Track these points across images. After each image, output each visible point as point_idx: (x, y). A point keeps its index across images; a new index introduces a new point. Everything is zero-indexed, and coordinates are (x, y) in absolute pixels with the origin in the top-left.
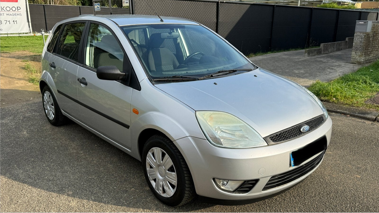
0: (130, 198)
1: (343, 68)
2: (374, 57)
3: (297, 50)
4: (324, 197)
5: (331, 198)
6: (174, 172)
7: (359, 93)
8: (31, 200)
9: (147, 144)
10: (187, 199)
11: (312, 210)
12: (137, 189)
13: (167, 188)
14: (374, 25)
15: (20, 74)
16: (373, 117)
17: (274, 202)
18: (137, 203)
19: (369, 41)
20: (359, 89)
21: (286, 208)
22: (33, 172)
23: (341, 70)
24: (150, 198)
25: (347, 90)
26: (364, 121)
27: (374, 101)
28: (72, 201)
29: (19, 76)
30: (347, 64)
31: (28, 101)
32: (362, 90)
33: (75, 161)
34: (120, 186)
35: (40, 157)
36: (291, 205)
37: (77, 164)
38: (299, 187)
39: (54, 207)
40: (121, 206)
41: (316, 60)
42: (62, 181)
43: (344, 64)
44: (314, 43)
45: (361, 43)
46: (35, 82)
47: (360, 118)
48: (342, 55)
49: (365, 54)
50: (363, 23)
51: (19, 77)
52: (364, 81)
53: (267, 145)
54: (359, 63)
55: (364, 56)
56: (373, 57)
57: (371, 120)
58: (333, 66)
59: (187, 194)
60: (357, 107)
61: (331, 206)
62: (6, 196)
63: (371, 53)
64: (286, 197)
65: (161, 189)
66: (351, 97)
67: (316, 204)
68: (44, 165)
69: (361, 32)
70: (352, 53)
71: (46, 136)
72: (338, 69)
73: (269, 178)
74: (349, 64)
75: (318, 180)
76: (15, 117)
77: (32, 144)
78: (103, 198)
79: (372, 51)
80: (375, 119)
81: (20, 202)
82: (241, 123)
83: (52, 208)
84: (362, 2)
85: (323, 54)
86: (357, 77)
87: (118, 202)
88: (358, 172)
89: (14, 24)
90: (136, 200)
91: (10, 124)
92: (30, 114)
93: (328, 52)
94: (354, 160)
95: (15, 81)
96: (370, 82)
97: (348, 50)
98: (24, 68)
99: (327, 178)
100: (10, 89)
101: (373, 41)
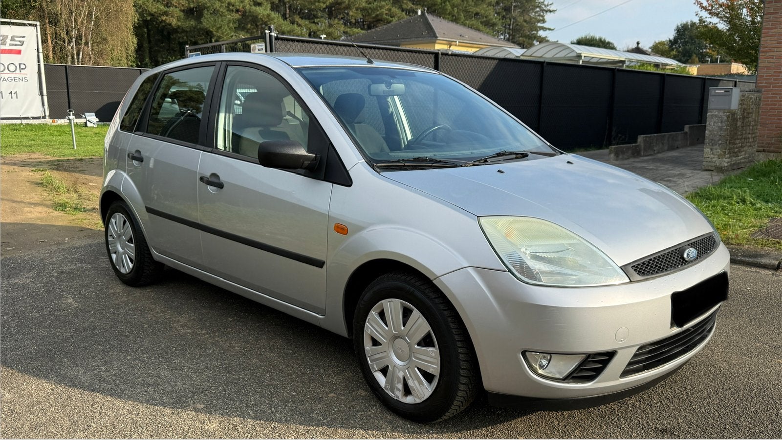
0: (331, 412)
1: (689, 179)
2: (746, 160)
3: (589, 151)
4: (728, 398)
5: (742, 400)
6: (433, 346)
7: (735, 221)
8: (118, 422)
9: (367, 295)
10: (462, 402)
11: (712, 421)
12: (340, 395)
13: (414, 383)
14: (743, 96)
15: (33, 195)
16: (773, 262)
17: (631, 411)
18: (348, 420)
19: (736, 128)
20: (733, 213)
21: (659, 419)
22: (106, 371)
23: (687, 183)
24: (374, 410)
25: (711, 214)
26: (757, 270)
27: (767, 234)
28: (207, 422)
29: (31, 198)
30: (696, 171)
31: (58, 244)
32: (739, 214)
33: (195, 348)
34: (303, 390)
35: (115, 343)
36: (666, 414)
37: (198, 354)
38: (671, 382)
39: (171, 434)
40: (315, 425)
41: (633, 166)
42: (176, 385)
43: (690, 171)
44: (621, 137)
45: (721, 130)
46: (68, 209)
47: (747, 265)
48: (681, 157)
49: (729, 153)
50: (723, 91)
51: (32, 201)
52: (741, 199)
53: (629, 281)
54: (720, 170)
55: (728, 155)
56: (744, 158)
57: (770, 267)
58: (669, 177)
59: (463, 392)
60: (738, 244)
61: (747, 413)
62: (61, 417)
63: (740, 151)
64: (652, 400)
65: (400, 386)
66: (722, 226)
67: (717, 411)
68: (129, 358)
69: (719, 110)
70: (705, 150)
71: (119, 304)
72: (681, 180)
73: (634, 350)
74: (698, 172)
75: (705, 369)
76: (39, 272)
77: (92, 319)
78: (273, 412)
79: (742, 147)
80: (777, 266)
81: (94, 426)
82: (575, 238)
83: (168, 436)
84: (699, 65)
85: (643, 156)
86: (726, 192)
87: (308, 420)
88: (778, 355)
89: (12, 98)
90: (344, 414)
91: (34, 285)
92: (72, 267)
93: (653, 153)
94: (762, 335)
95: (25, 209)
96: (752, 200)
97: (689, 148)
98: (40, 184)
99: (723, 366)
100: (15, 222)
101: (742, 127)
